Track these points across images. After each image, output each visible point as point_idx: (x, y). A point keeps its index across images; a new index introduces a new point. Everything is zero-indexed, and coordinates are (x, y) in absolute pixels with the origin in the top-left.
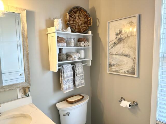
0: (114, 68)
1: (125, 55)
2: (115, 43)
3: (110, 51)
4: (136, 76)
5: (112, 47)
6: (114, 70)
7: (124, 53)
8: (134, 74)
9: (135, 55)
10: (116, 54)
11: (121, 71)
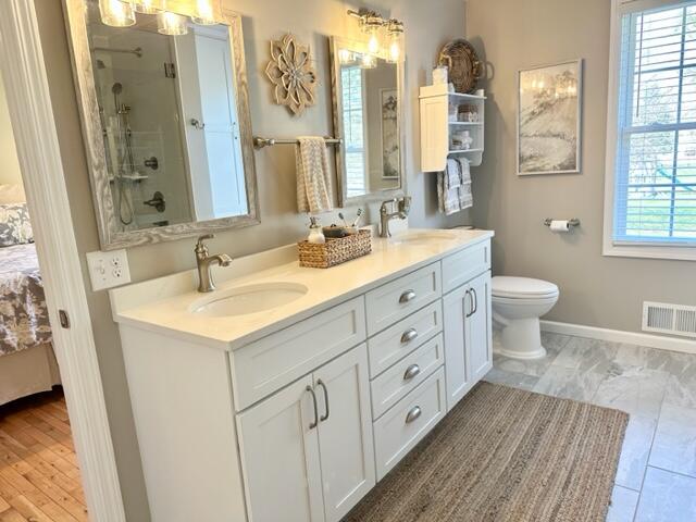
0: (531, 164)
1: (554, 136)
2: (533, 113)
3: (523, 130)
4: (577, 170)
5: (527, 122)
6: (531, 167)
7: (552, 130)
8: (575, 168)
9: (575, 133)
10: (535, 135)
11: (547, 167)
